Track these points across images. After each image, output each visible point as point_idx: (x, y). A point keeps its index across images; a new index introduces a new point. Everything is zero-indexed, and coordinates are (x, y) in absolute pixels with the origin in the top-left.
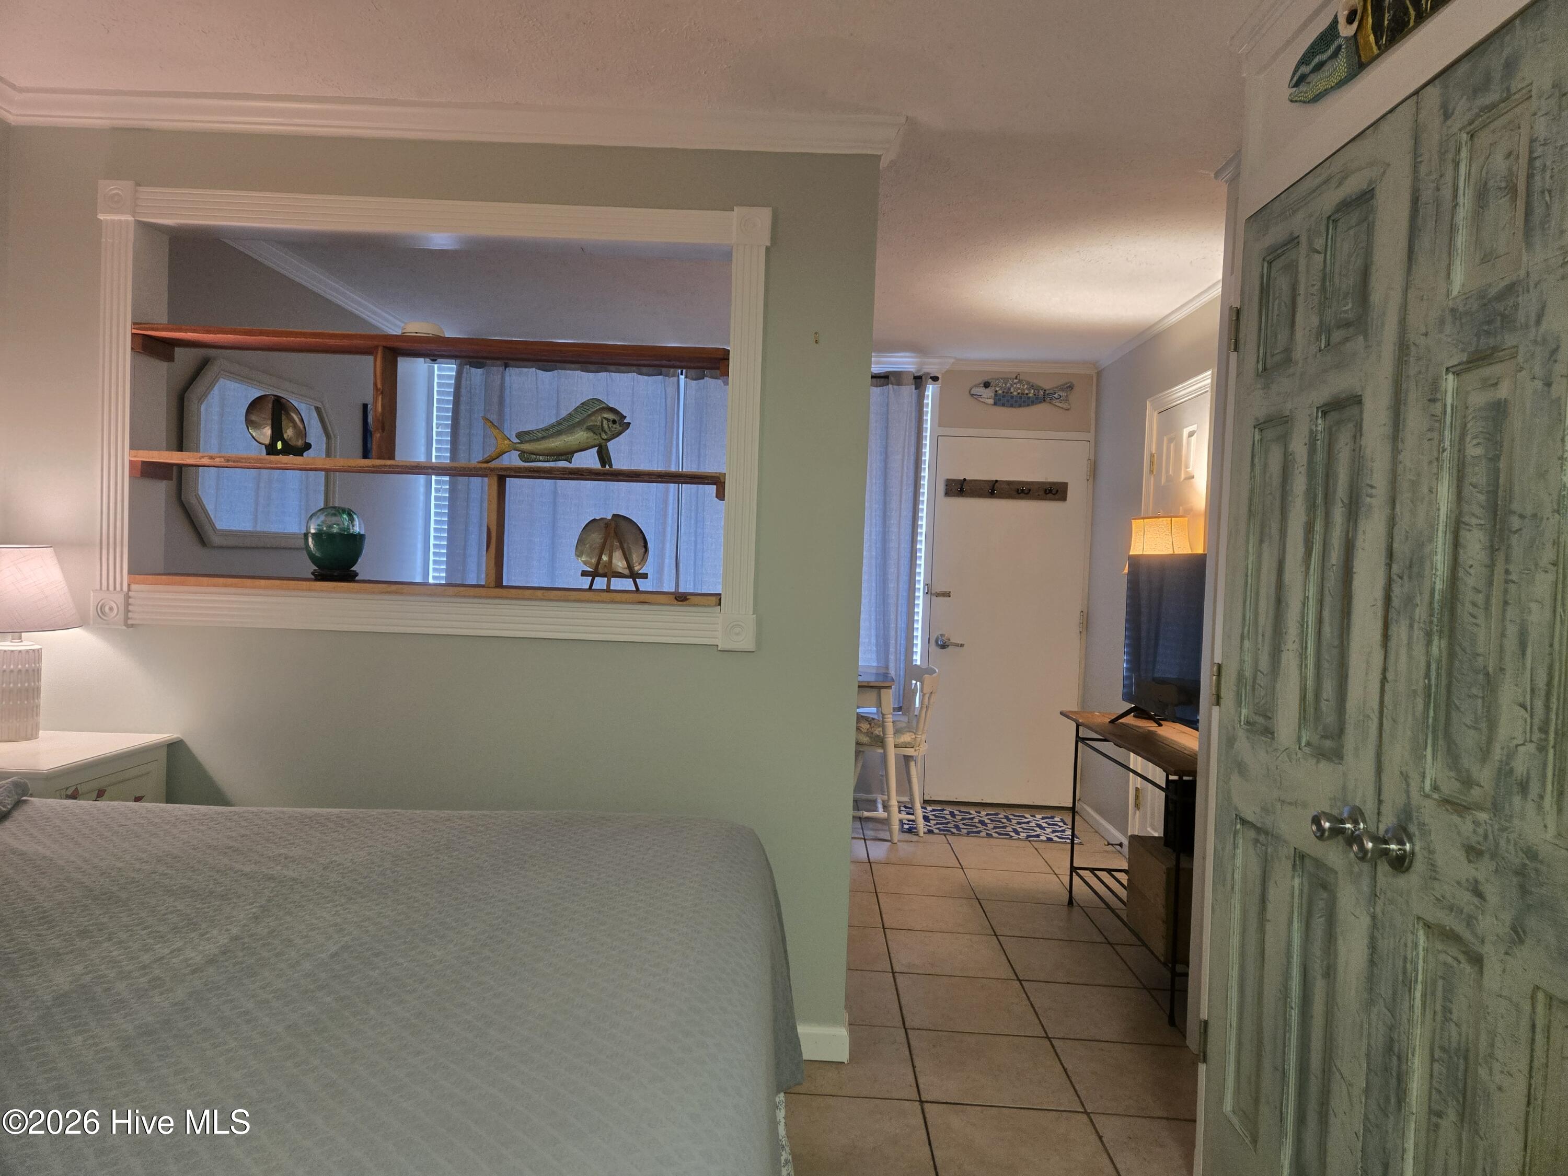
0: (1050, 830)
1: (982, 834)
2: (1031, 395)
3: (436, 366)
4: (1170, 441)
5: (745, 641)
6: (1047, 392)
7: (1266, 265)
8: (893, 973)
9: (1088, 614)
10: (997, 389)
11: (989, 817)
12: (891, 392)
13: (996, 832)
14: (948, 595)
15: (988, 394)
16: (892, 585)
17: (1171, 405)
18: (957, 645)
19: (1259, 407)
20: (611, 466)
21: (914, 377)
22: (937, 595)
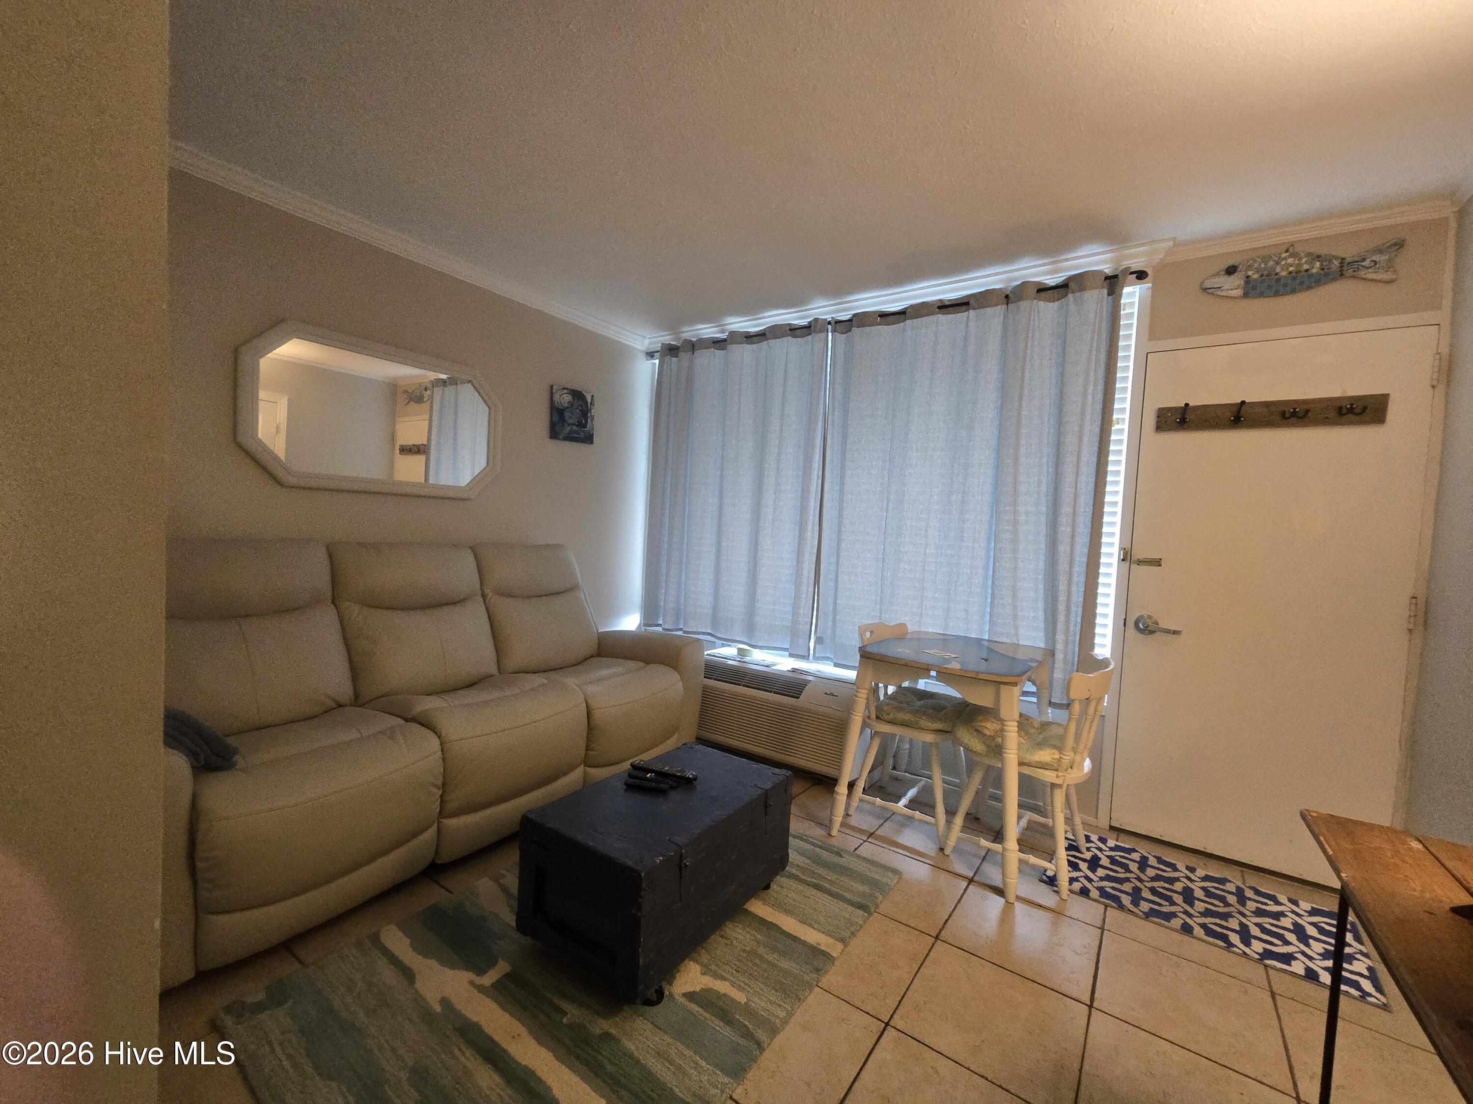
2: (1314, 271)
6: (1348, 261)
9: (1427, 601)
10: (1250, 273)
11: (1206, 886)
12: (1072, 303)
13: (1203, 925)
14: (1157, 563)
15: (1233, 285)
18: (1168, 632)
21: (1107, 278)
22: (1140, 562)
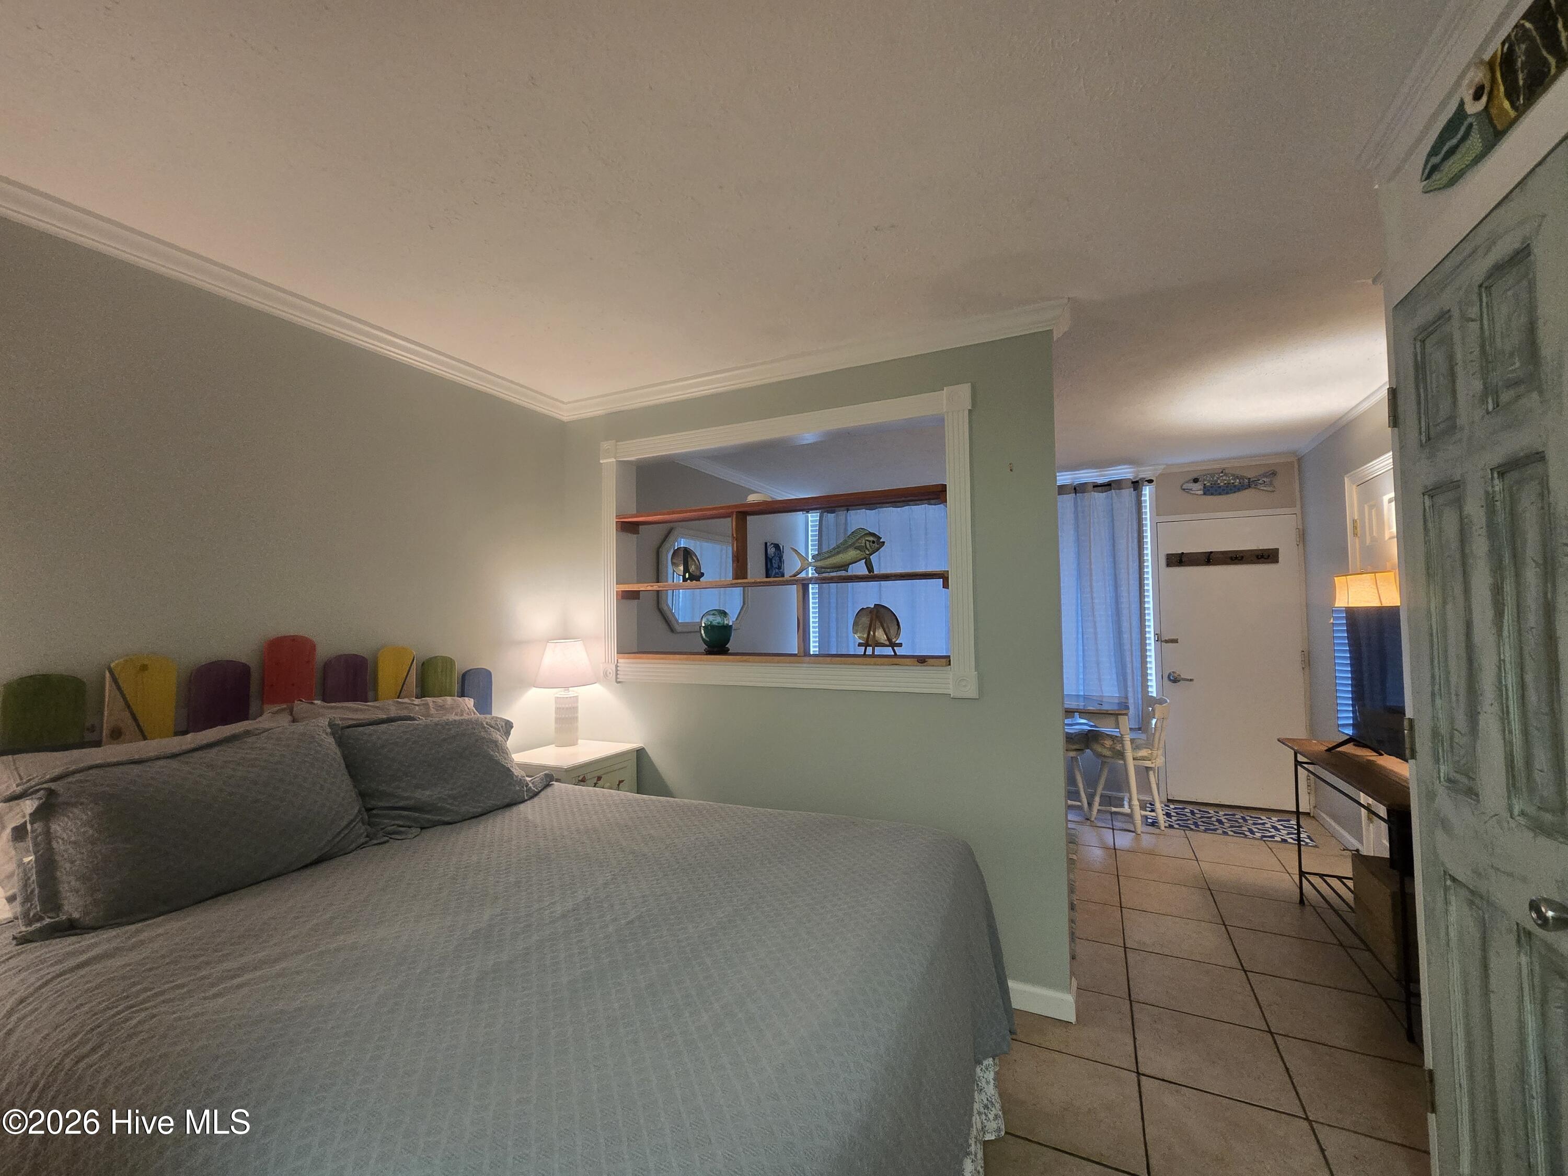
0: (1286, 832)
1: (1220, 831)
2: (1236, 484)
3: (809, 515)
4: (1371, 507)
5: (970, 690)
6: (1251, 480)
7: (1418, 344)
8: (1125, 948)
9: (1309, 653)
10: (1205, 483)
11: (1226, 817)
12: (1114, 495)
13: (1232, 831)
14: (1175, 641)
15: (1197, 488)
16: (1126, 636)
17: (1367, 479)
18: (1187, 680)
19: (1426, 475)
20: (873, 572)
21: (1133, 482)
22: (1166, 641)
